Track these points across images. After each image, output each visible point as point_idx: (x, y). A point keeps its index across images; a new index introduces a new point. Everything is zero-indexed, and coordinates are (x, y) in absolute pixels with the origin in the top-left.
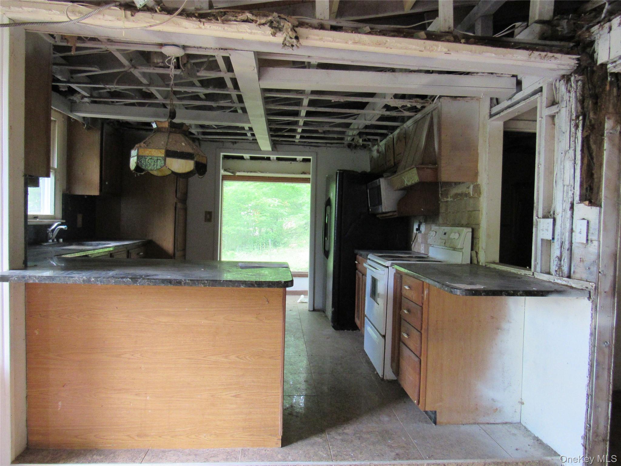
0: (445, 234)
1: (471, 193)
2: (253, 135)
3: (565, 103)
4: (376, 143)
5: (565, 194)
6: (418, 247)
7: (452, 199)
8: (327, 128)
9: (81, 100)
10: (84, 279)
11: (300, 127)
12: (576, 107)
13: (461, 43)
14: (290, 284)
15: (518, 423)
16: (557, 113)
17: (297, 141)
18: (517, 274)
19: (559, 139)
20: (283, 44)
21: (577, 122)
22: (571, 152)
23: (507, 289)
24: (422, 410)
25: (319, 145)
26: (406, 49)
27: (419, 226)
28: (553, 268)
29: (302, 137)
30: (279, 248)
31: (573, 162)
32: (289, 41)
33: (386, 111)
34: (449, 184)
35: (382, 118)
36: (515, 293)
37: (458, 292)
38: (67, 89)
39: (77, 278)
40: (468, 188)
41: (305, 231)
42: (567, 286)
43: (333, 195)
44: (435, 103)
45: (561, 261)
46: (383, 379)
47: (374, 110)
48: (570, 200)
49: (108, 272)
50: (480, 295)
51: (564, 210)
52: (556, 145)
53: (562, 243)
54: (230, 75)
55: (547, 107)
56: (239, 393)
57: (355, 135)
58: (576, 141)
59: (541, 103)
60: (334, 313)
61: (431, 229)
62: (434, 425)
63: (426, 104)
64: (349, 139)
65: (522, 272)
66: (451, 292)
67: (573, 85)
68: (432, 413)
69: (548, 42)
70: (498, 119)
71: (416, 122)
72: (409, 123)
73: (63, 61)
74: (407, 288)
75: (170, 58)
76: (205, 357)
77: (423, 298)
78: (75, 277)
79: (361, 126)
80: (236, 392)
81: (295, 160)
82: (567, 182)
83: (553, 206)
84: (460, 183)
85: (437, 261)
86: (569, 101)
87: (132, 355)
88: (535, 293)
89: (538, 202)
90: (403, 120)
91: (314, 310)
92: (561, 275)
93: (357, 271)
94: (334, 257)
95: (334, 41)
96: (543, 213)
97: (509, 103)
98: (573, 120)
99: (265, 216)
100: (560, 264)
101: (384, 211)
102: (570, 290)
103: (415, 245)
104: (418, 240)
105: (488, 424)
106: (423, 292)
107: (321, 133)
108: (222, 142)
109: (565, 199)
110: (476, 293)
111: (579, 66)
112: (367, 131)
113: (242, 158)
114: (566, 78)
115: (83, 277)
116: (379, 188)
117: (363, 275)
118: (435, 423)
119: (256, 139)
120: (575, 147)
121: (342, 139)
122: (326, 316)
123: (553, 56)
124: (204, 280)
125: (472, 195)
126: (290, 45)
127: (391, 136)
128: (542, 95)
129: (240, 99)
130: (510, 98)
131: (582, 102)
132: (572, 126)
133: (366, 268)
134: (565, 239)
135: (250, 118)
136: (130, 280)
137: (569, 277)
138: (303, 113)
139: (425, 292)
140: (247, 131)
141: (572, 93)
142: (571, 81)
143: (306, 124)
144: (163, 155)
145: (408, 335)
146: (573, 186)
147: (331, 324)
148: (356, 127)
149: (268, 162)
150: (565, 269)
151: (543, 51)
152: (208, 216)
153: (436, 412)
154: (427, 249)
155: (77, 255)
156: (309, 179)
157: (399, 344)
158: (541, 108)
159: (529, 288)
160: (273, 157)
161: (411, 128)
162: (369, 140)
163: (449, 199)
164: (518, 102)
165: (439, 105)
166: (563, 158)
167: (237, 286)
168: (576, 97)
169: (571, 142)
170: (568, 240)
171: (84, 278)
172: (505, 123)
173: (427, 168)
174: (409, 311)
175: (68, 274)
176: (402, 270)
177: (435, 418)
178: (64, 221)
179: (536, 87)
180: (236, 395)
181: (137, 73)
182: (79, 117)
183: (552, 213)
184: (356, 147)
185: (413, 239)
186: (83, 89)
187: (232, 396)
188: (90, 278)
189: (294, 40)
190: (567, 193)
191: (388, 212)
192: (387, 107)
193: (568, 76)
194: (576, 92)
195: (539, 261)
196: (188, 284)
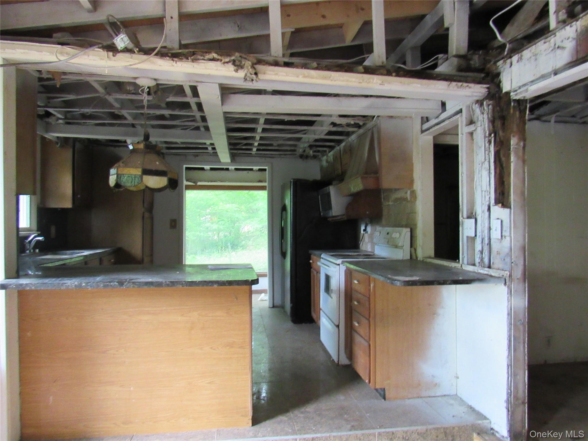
0: (388, 234)
1: (409, 198)
2: (214, 149)
3: (480, 122)
4: (325, 154)
5: (483, 199)
6: (366, 246)
7: (393, 203)
8: (281, 142)
9: (56, 122)
10: (75, 285)
11: (256, 141)
12: (489, 126)
13: (392, 76)
14: (256, 282)
15: (455, 395)
16: (475, 130)
17: (253, 153)
18: (449, 267)
19: (476, 152)
20: (244, 78)
21: (490, 138)
22: (487, 163)
23: (438, 279)
24: (373, 388)
25: (273, 156)
26: (347, 81)
27: (366, 227)
28: (477, 260)
29: (258, 150)
30: (237, 250)
31: (488, 171)
32: (249, 77)
33: (333, 127)
34: (390, 191)
35: (330, 133)
36: (444, 283)
37: (398, 283)
38: (44, 113)
39: (69, 284)
40: (406, 193)
41: (262, 234)
42: (487, 275)
43: (288, 201)
44: (375, 121)
45: (482, 254)
46: (338, 365)
47: (322, 126)
48: (487, 203)
49: (95, 278)
50: (416, 285)
51: (483, 212)
52: (475, 157)
53: (483, 239)
54: (196, 100)
55: (467, 125)
56: (213, 380)
57: (306, 148)
58: (490, 154)
59: (462, 122)
60: (292, 308)
61: (376, 229)
62: (383, 400)
63: (367, 122)
64: (301, 150)
65: (453, 265)
66: (392, 283)
67: (485, 108)
68: (382, 391)
69: (463, 74)
70: (427, 135)
71: (360, 137)
72: (353, 137)
73: (42, 89)
74: (356, 282)
75: (143, 88)
76: (182, 349)
77: (370, 290)
78: (67, 283)
79: (311, 140)
80: (210, 379)
81: (252, 170)
82: (484, 189)
83: (475, 208)
84: (398, 189)
85: (381, 258)
86: (483, 121)
87: (117, 351)
88: (461, 281)
89: (462, 205)
90: (348, 134)
91: (274, 307)
92: (483, 266)
93: (312, 269)
94: (291, 257)
95: (287, 75)
96: (467, 215)
97: (436, 121)
98: (487, 137)
99: (223, 220)
100: (482, 257)
101: (334, 215)
102: (490, 278)
103: (363, 244)
104: (365, 239)
105: (430, 397)
106: (370, 285)
107: (275, 146)
108: (185, 155)
109: (483, 202)
110: (413, 283)
111: (489, 93)
112: (317, 144)
113: (203, 169)
114: (480, 103)
115: (74, 283)
116: (329, 195)
117: (317, 273)
118: (384, 398)
119: (216, 152)
120: (489, 159)
121: (295, 151)
122: (285, 312)
123: (467, 86)
124: (182, 281)
125: (409, 200)
126: (251, 80)
127: (338, 148)
128: (462, 116)
129: (204, 119)
130: (437, 117)
131: (492, 121)
132: (486, 142)
133: (319, 267)
134: (485, 236)
135: (213, 136)
136: (117, 284)
137: (489, 267)
138: (260, 130)
139: (372, 285)
140: (208, 145)
141: (485, 115)
142: (483, 104)
143: (261, 138)
144: (140, 173)
145: (358, 323)
146: (489, 192)
147: (290, 318)
148: (307, 140)
149: (227, 172)
150: (486, 260)
151: (460, 81)
152: (173, 224)
153: (384, 389)
154: (373, 248)
155: (57, 264)
156: (266, 186)
157: (351, 332)
158: (462, 126)
159: (456, 278)
160: (232, 168)
161: (355, 141)
162: (319, 151)
163: (390, 203)
164: (443, 121)
165: (378, 122)
166: (480, 169)
167: (211, 286)
168: (488, 118)
169: (486, 154)
170: (487, 237)
171: (76, 283)
172: (434, 138)
173: (370, 177)
174: (358, 302)
175: (60, 281)
176: (352, 267)
177: (384, 395)
178: (39, 233)
179: (458, 109)
180: (210, 382)
181: (110, 99)
182: (54, 136)
183: (474, 214)
184: (307, 157)
185: (361, 240)
186: (59, 112)
187: (207, 383)
188: (81, 283)
189: (254, 76)
190: (485, 197)
191: (338, 216)
192: (334, 124)
193: (481, 100)
194: (488, 114)
195: (465, 255)
196: (168, 285)
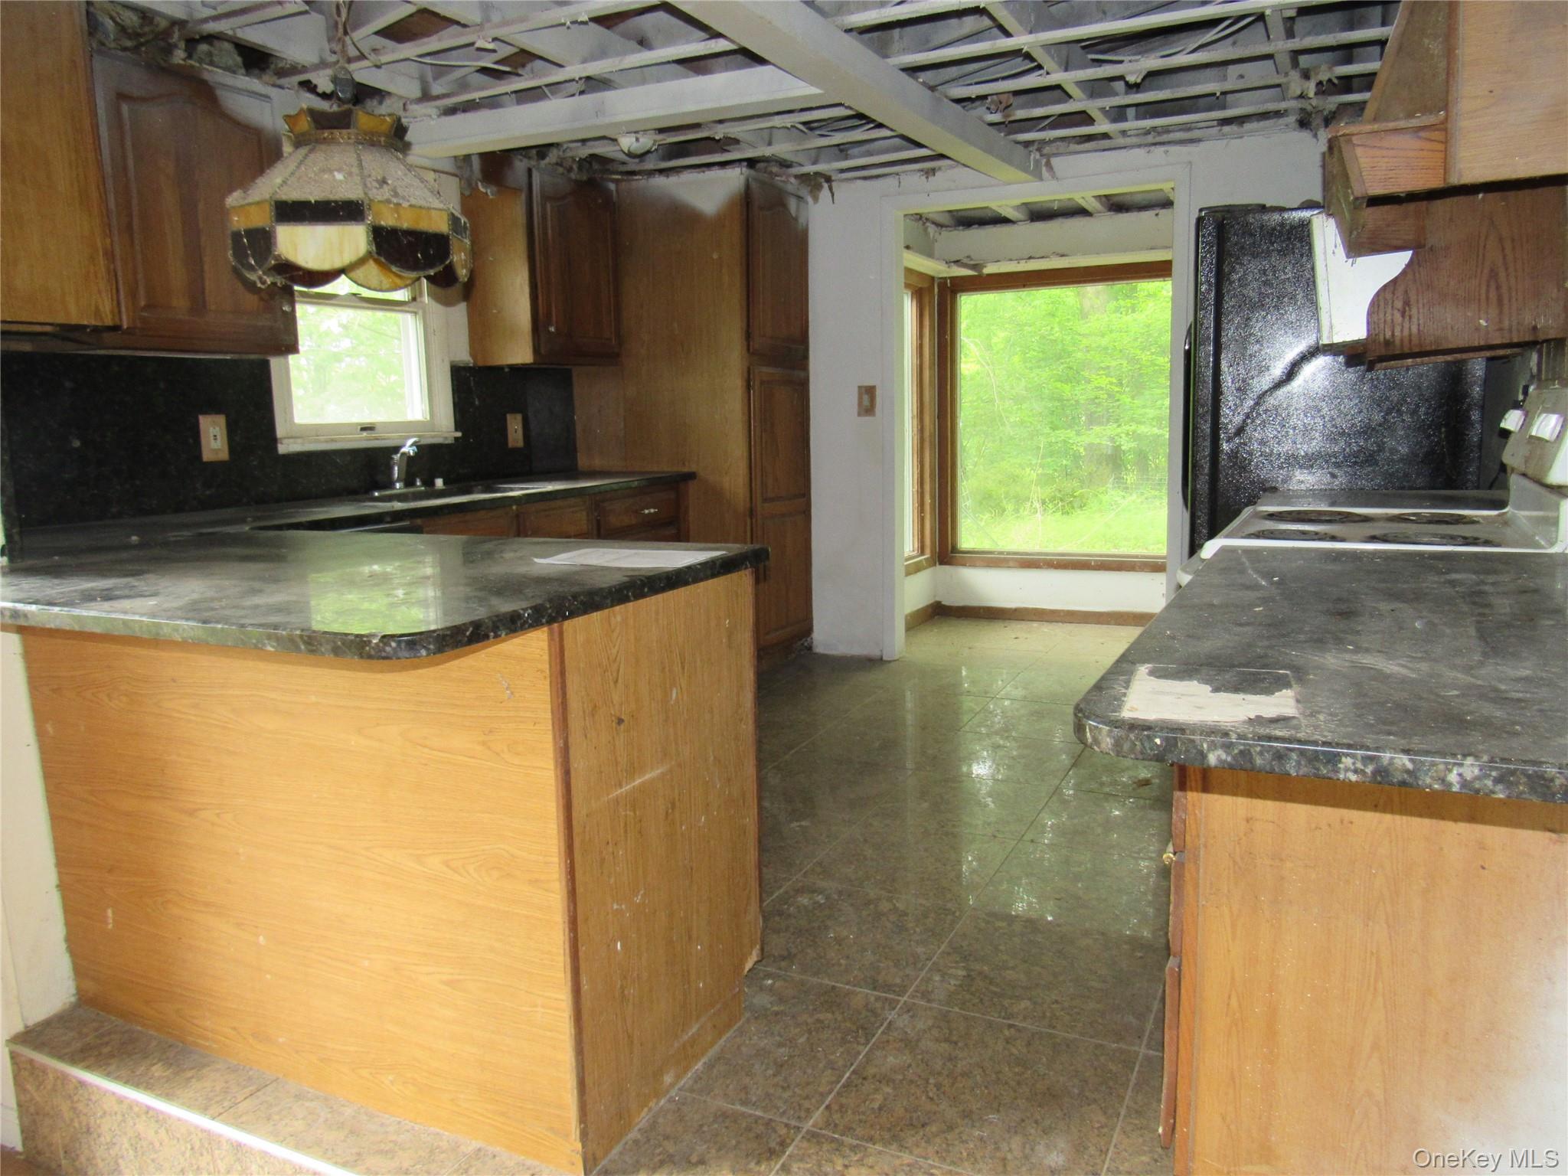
17: (1109, 131)
56: (461, 977)
76: (368, 848)
80: (451, 971)
108: (895, 175)
149: (1084, 220)
152: (866, 400)
178: (458, 434)
180: (452, 981)
